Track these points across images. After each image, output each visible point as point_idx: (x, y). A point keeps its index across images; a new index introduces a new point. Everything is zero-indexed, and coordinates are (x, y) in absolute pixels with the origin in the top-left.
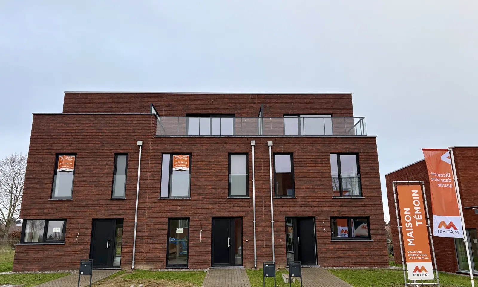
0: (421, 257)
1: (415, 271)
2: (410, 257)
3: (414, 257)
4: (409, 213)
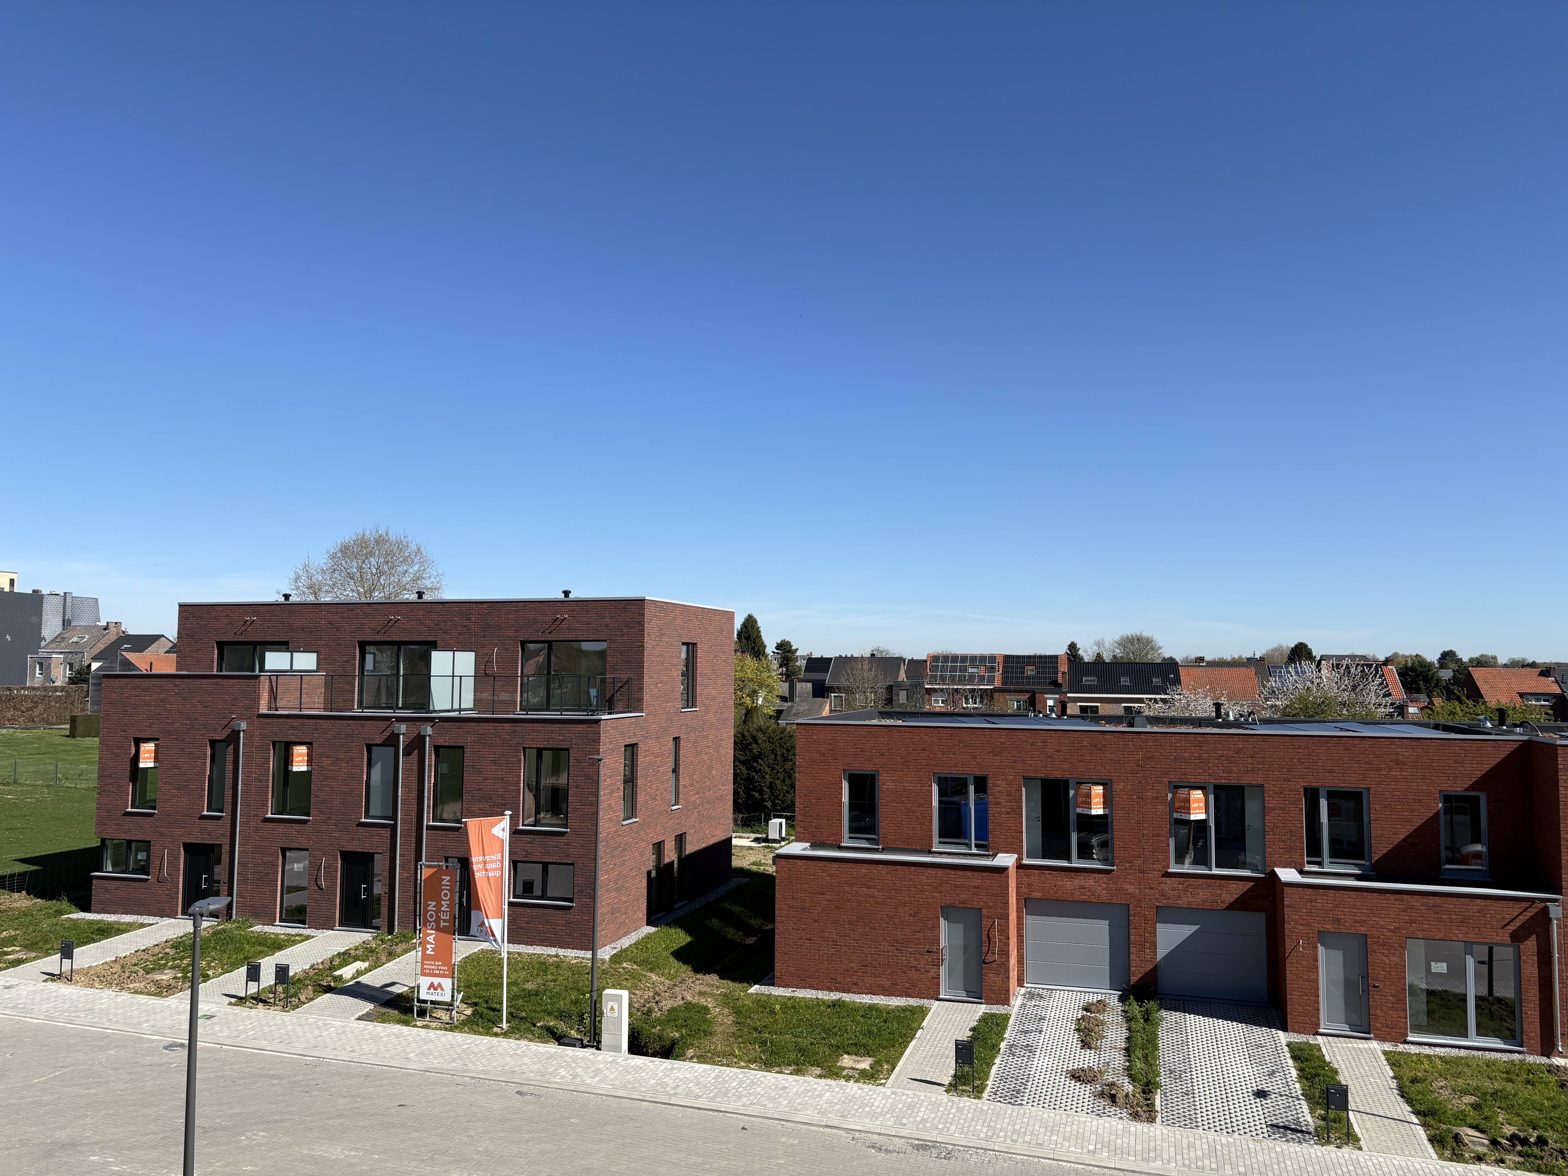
0: (440, 970)
1: (429, 989)
2: (426, 969)
3: (430, 969)
4: (435, 909)
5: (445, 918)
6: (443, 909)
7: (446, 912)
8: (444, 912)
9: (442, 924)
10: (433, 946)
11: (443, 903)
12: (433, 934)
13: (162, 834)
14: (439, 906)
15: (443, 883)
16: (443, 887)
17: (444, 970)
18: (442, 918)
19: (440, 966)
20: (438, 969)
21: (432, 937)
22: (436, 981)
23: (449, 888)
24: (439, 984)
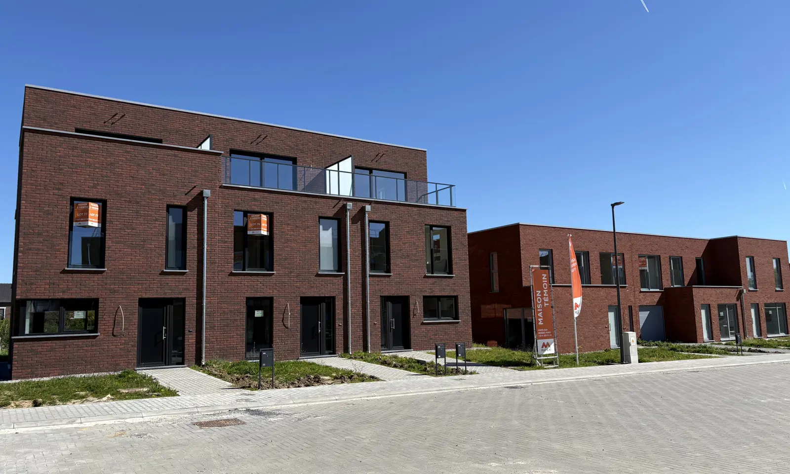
0: (547, 334)
1: (542, 347)
2: (540, 334)
3: (542, 335)
4: (540, 295)
5: (546, 300)
6: (545, 295)
7: (547, 296)
8: (545, 296)
9: (545, 304)
10: (542, 319)
11: (544, 291)
12: (541, 312)
13: (114, 291)
14: (542, 293)
15: (543, 278)
16: (544, 281)
17: (549, 334)
18: (545, 300)
19: (547, 331)
20: (546, 334)
21: (541, 313)
22: (546, 341)
23: (546, 281)
24: (548, 343)
